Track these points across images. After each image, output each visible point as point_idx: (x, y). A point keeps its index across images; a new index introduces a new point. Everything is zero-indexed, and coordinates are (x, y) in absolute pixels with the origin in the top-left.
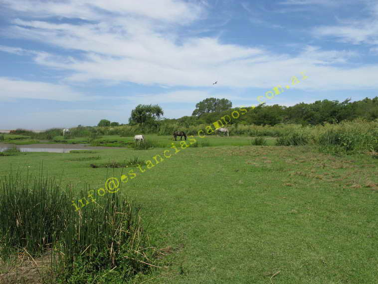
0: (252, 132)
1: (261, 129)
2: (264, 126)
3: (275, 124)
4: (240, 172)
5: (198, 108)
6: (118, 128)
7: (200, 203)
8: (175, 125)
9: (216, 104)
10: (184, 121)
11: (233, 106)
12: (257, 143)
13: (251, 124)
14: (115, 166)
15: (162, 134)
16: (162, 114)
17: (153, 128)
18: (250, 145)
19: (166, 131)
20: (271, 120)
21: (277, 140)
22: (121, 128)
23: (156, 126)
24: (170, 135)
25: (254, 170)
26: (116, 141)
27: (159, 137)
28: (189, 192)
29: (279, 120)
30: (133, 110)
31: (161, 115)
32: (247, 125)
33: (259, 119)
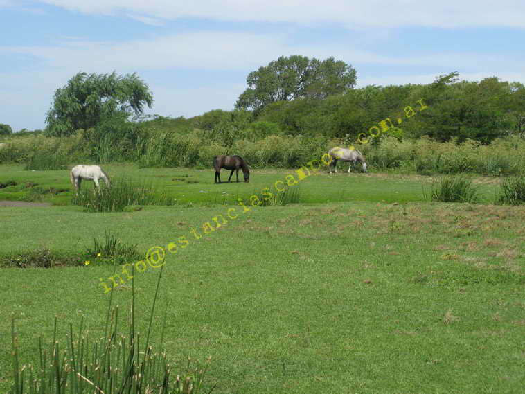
0: (425, 161)
1: (449, 151)
2: (459, 143)
3: (492, 137)
4: (433, 283)
5: (254, 87)
6: (16, 141)
7: (347, 376)
8: (193, 138)
9: (307, 74)
10: (211, 122)
11: (357, 81)
12: (449, 195)
13: (418, 137)
14: (45, 261)
15: (152, 165)
16: (149, 102)
17: (126, 144)
18: (426, 200)
19: (163, 153)
20: (479, 126)
21: (505, 186)
22: (25, 142)
23: (133, 138)
24: (177, 165)
25: (470, 277)
26: (14, 184)
27: (144, 171)
28: (306, 345)
29: (505, 125)
30: (59, 91)
31: (145, 107)
32: (407, 137)
33: (445, 122)
